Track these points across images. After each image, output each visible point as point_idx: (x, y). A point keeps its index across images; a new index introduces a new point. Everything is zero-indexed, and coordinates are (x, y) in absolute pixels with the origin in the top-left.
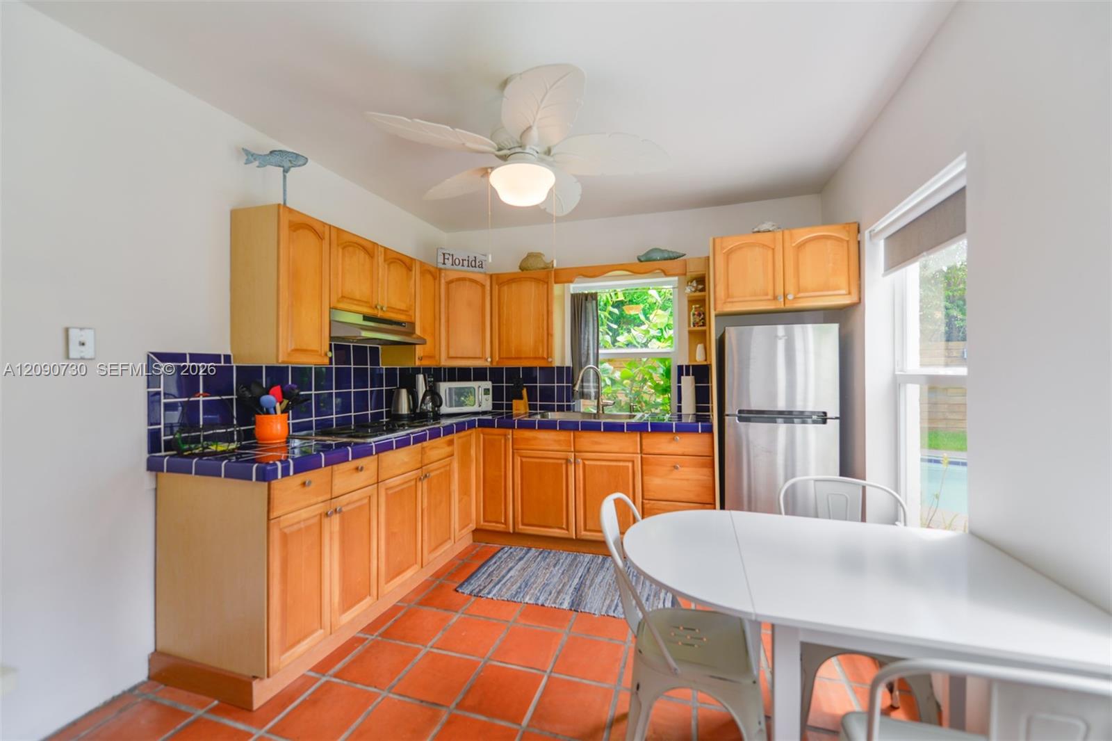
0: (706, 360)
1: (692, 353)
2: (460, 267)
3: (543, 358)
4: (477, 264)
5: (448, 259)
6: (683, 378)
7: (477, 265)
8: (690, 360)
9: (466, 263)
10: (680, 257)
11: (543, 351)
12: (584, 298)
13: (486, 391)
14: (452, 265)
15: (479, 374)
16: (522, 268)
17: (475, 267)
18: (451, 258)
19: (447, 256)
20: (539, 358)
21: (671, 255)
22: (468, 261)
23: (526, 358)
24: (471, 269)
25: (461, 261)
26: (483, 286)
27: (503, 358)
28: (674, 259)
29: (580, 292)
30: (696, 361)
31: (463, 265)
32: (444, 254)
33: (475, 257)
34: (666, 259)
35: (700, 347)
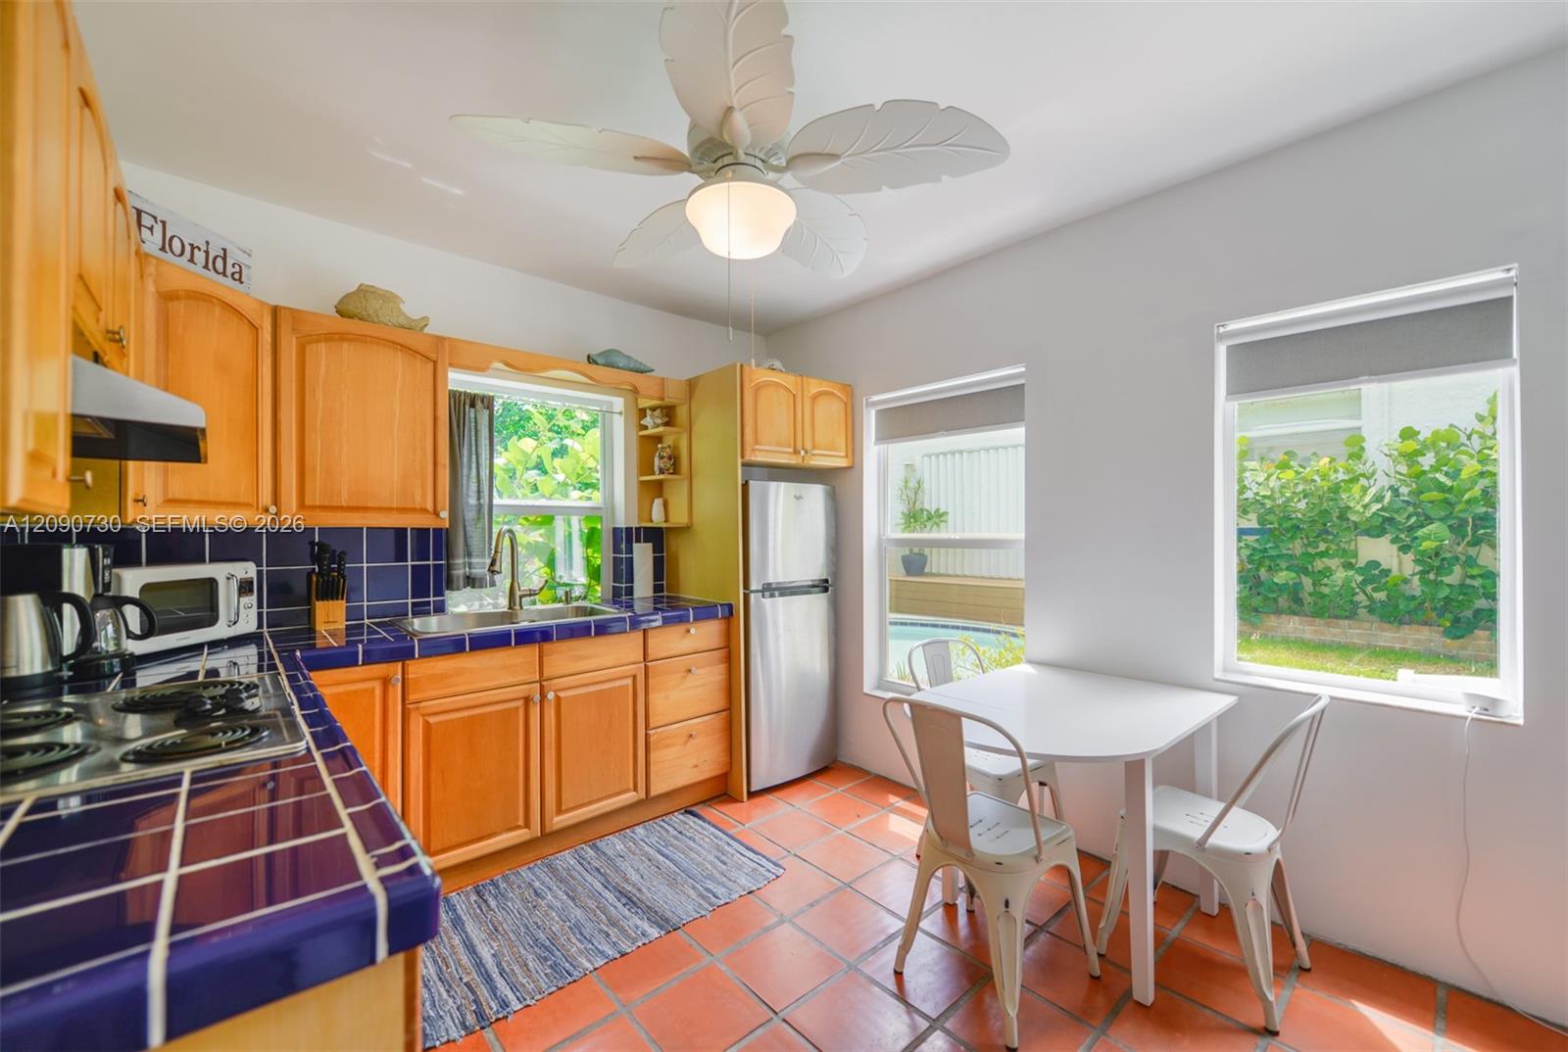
0: (666, 521)
1: (645, 510)
2: (183, 261)
3: (424, 510)
4: (230, 270)
5: (151, 229)
6: (636, 546)
7: (229, 272)
8: (640, 519)
9: (200, 256)
10: (649, 371)
11: (424, 496)
12: (468, 402)
13: (245, 587)
14: (163, 249)
15: (231, 545)
16: (341, 312)
17: (224, 274)
18: (158, 228)
19: (147, 221)
20: (414, 510)
21: (638, 366)
22: (207, 252)
23: (380, 509)
24: (211, 274)
25: (188, 249)
26: (255, 329)
27: (313, 508)
28: (642, 372)
29: (462, 390)
30: (652, 521)
31: (191, 260)
32: (139, 212)
33: (225, 250)
34: (631, 370)
35: (658, 503)
